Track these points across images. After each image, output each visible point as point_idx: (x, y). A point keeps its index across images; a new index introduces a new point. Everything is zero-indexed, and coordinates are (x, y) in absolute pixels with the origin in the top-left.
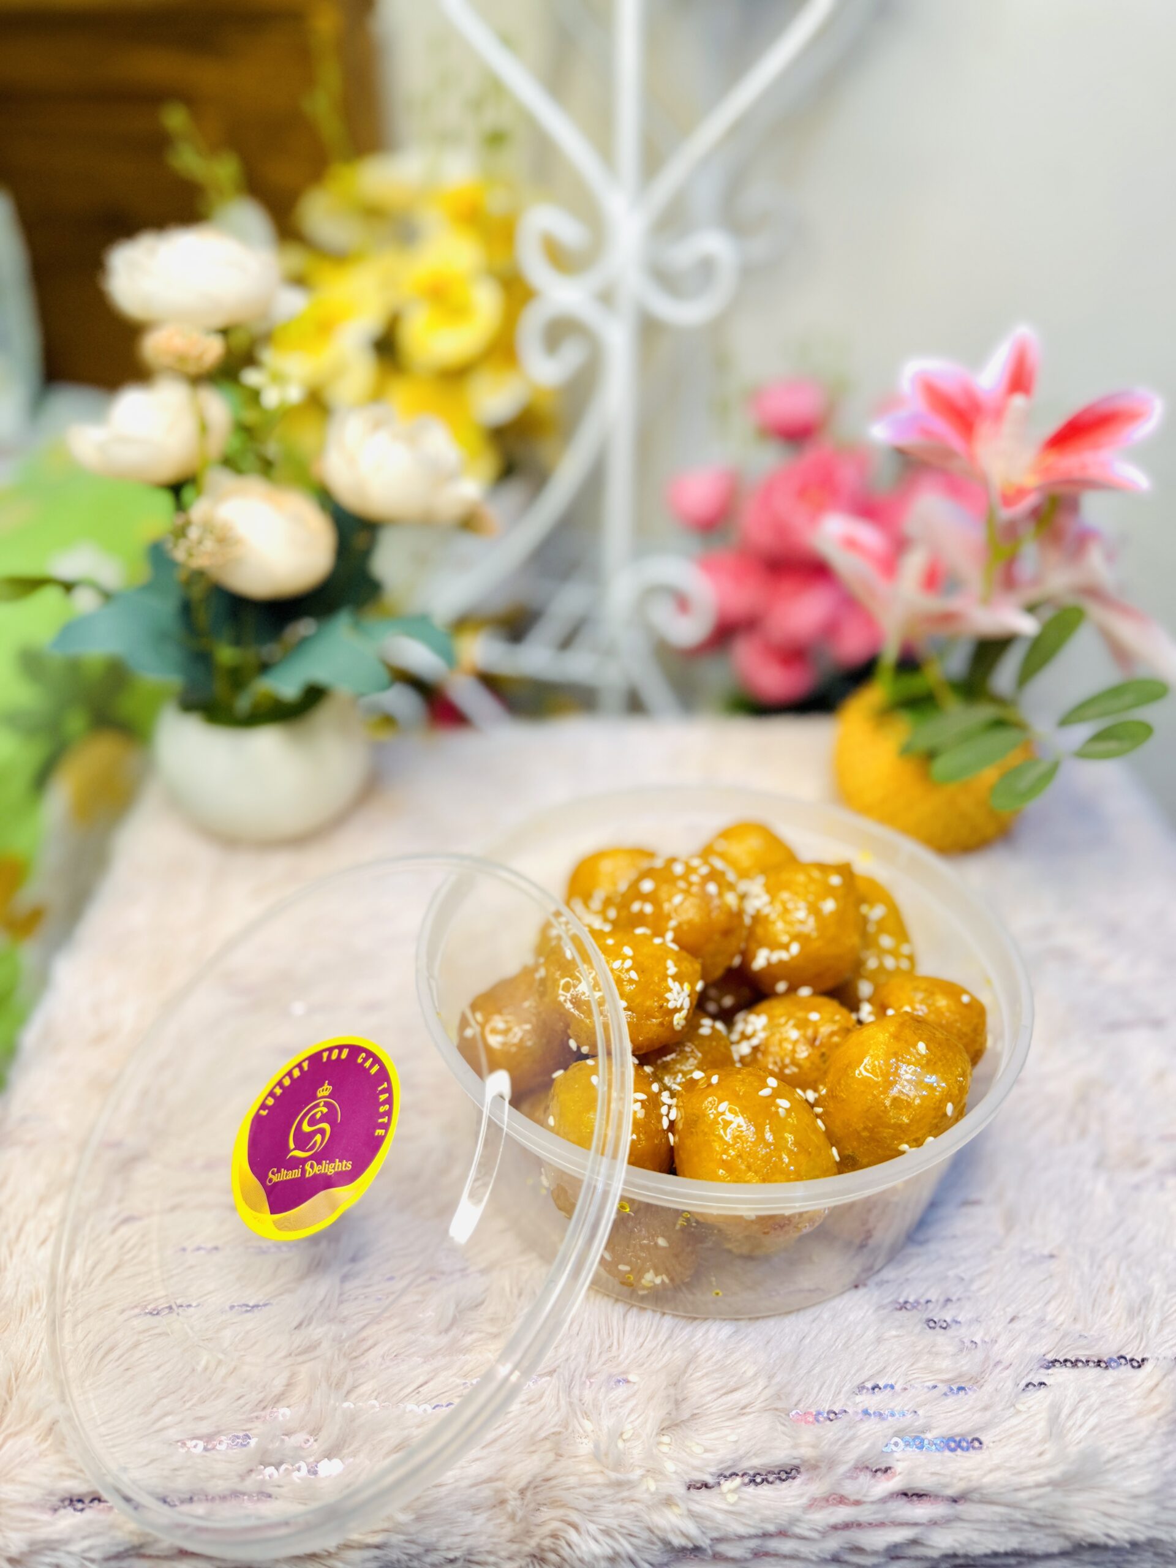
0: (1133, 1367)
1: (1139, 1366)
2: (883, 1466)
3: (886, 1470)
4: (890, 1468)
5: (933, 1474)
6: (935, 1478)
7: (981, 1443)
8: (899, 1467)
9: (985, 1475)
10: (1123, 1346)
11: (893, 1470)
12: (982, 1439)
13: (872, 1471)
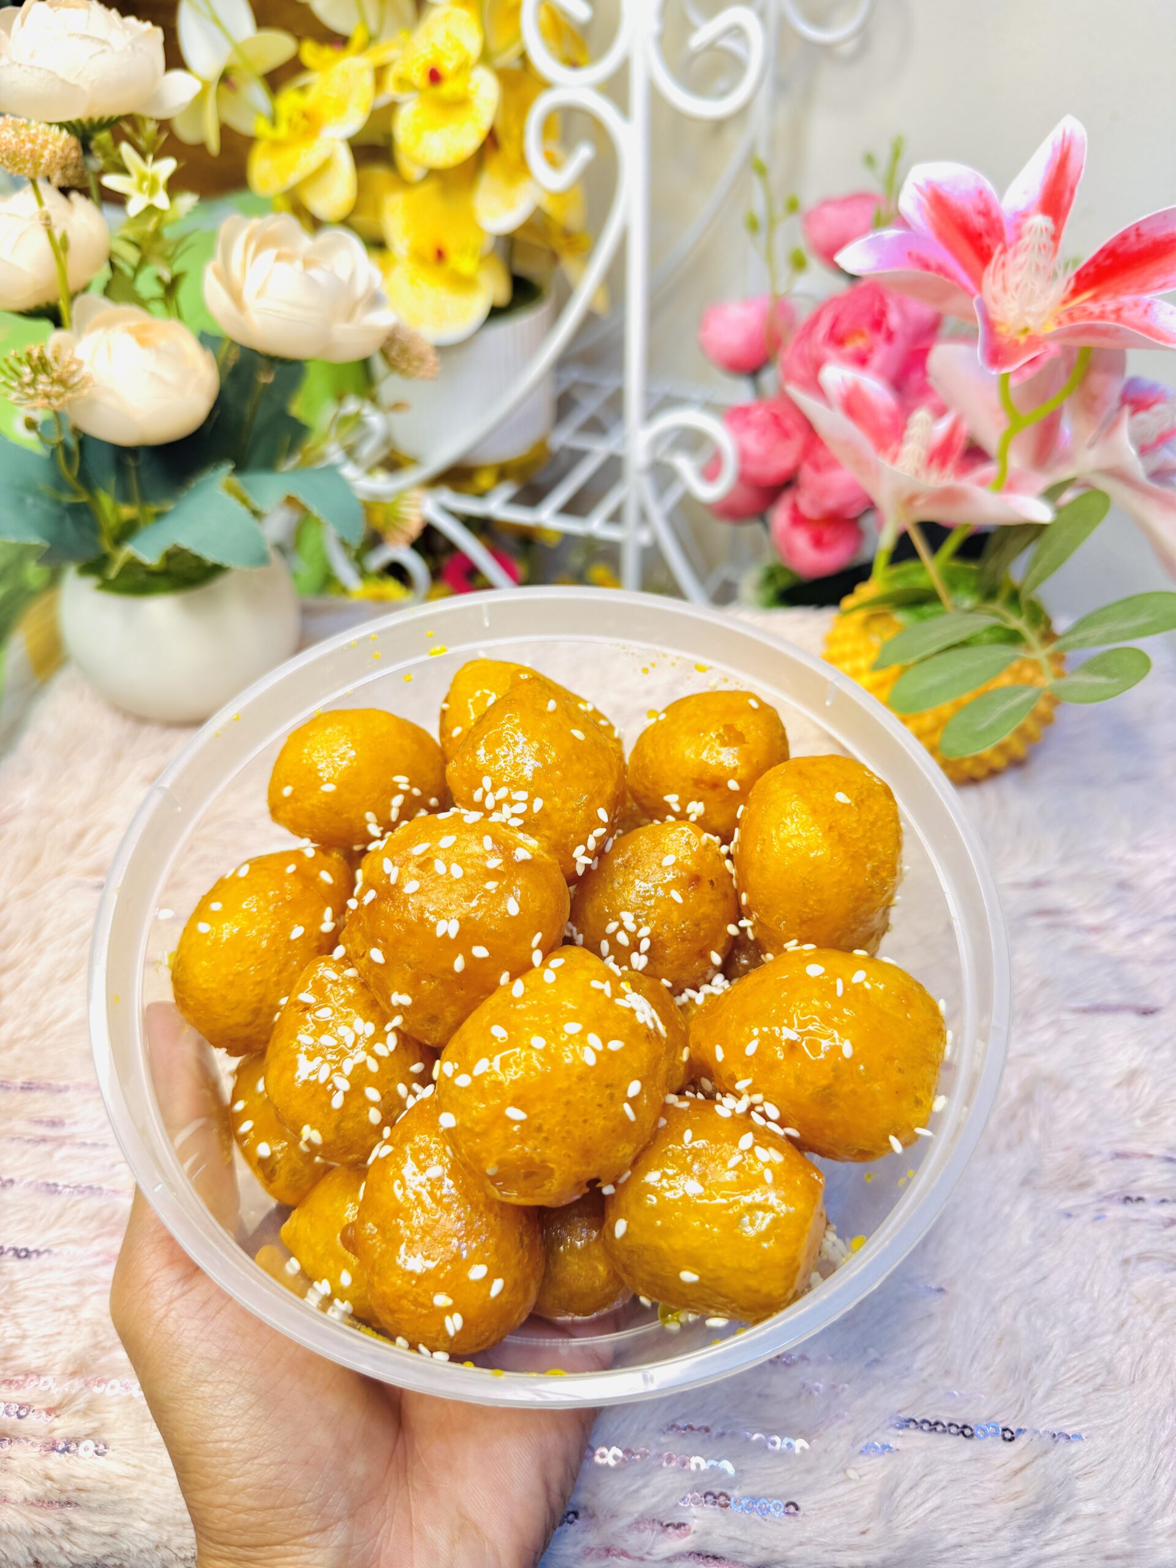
0: (1004, 1439)
1: (1011, 1439)
2: (676, 1522)
3: (679, 1526)
4: (684, 1525)
5: (730, 1538)
6: (732, 1545)
7: (797, 1509)
8: (694, 1524)
9: (791, 1548)
10: (997, 1413)
11: (687, 1527)
12: (799, 1504)
13: (662, 1525)
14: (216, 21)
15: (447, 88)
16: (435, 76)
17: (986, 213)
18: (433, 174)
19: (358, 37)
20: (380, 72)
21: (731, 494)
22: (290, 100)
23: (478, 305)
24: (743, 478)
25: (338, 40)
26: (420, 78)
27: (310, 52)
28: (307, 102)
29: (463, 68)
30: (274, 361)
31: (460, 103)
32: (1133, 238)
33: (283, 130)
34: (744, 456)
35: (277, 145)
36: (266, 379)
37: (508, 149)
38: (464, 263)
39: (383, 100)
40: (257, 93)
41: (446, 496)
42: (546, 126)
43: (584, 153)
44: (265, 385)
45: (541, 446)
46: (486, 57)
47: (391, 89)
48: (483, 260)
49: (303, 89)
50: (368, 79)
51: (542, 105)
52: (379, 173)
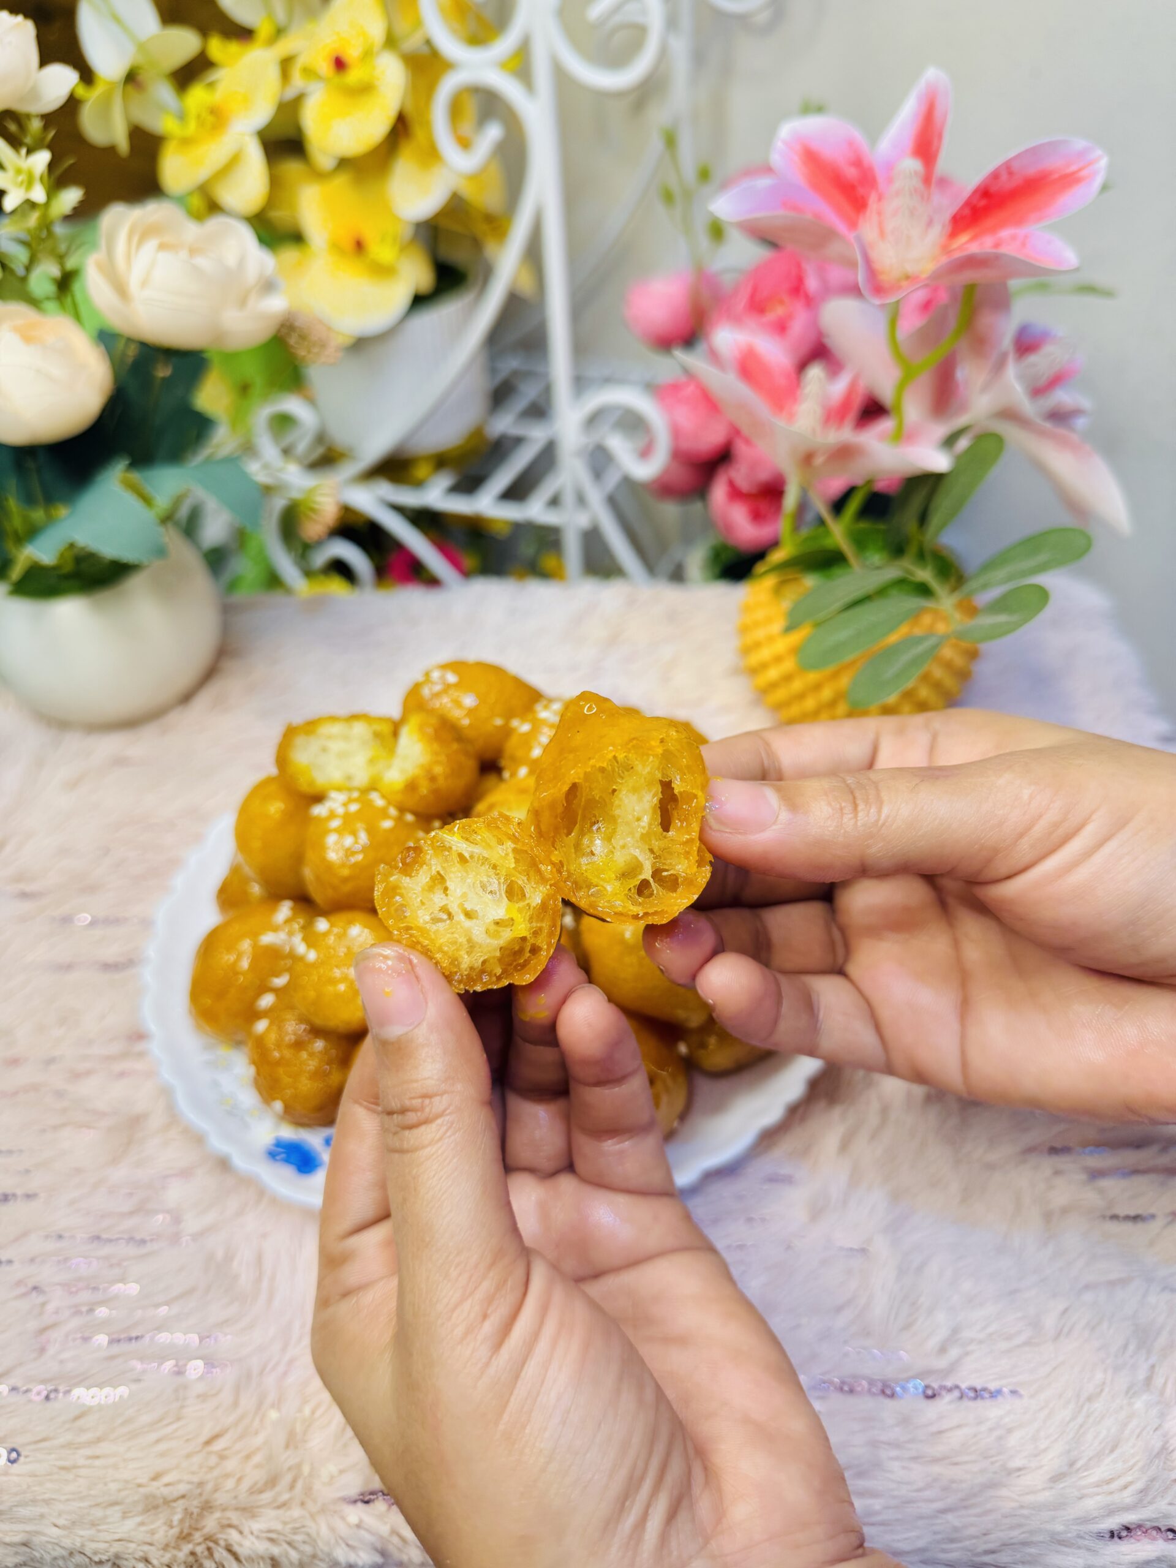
14: (117, 19)
15: (354, 76)
16: (340, 64)
17: (858, 162)
18: (344, 163)
19: (264, 29)
20: (286, 64)
21: (666, 471)
22: (198, 96)
23: (399, 293)
24: (679, 455)
25: (242, 33)
26: (325, 67)
27: (217, 48)
28: (217, 97)
29: (368, 54)
30: (169, 353)
31: (365, 89)
32: (1004, 177)
33: (192, 127)
34: (676, 432)
35: (186, 142)
36: (163, 372)
37: (419, 133)
38: (383, 252)
39: (290, 93)
40: (164, 92)
41: (385, 490)
42: (455, 110)
43: (493, 133)
44: (164, 379)
45: (477, 433)
46: (391, 41)
47: (298, 81)
48: (403, 249)
49: (211, 85)
50: (273, 73)
51: (448, 86)
52: (292, 168)
